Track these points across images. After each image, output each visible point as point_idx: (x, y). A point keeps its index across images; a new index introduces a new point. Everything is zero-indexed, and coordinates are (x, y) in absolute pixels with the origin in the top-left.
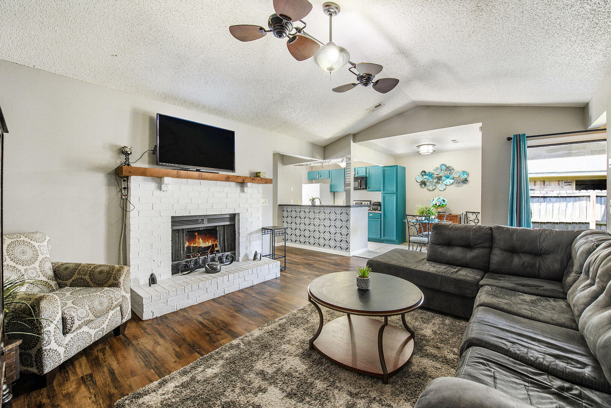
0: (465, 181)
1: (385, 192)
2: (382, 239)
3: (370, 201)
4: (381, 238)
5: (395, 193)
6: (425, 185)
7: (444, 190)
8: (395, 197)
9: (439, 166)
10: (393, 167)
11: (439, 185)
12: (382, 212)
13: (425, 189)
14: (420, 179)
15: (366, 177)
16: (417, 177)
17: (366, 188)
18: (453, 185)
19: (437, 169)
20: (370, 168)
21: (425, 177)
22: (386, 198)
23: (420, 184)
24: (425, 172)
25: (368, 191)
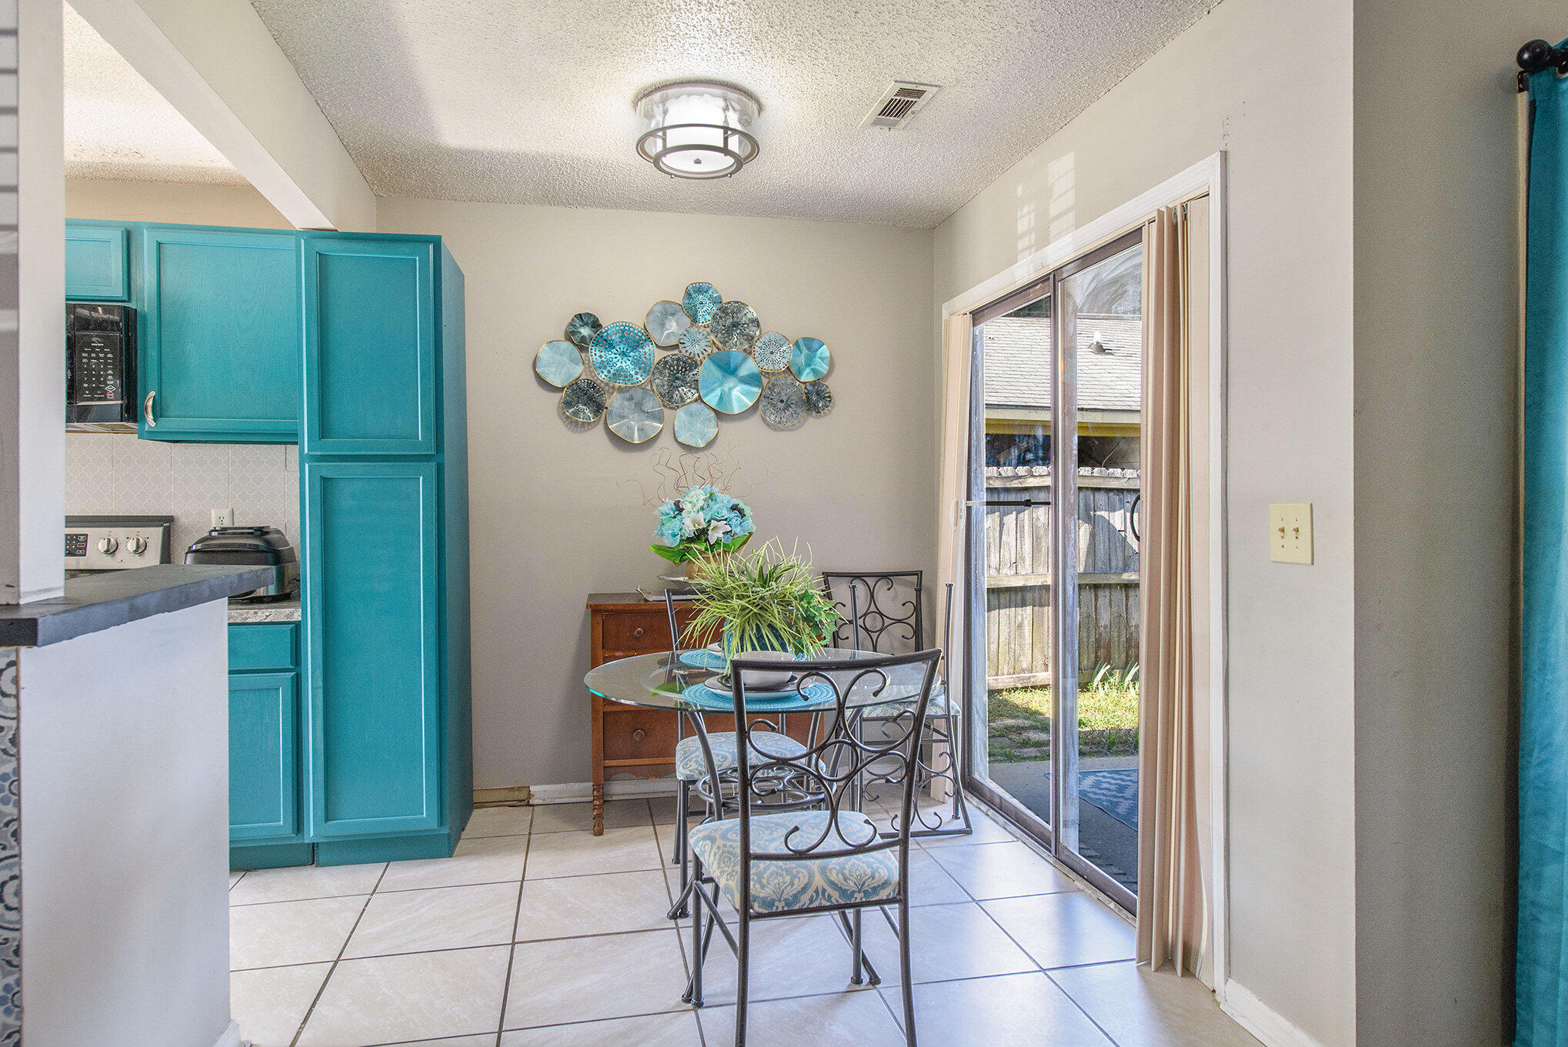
0: (815, 399)
1: (331, 446)
2: (311, 833)
3: (167, 524)
4: (299, 825)
5: (427, 458)
6: (598, 408)
7: (710, 444)
8: (422, 488)
9: (679, 297)
10: (405, 248)
11: (681, 413)
12: (303, 612)
13: (598, 434)
14: (564, 368)
15: (130, 318)
16: (545, 353)
17: (131, 412)
18: (755, 420)
19: (666, 310)
20: (164, 236)
21: (596, 354)
22: (346, 499)
23: (568, 404)
24: (596, 325)
25: (154, 436)
